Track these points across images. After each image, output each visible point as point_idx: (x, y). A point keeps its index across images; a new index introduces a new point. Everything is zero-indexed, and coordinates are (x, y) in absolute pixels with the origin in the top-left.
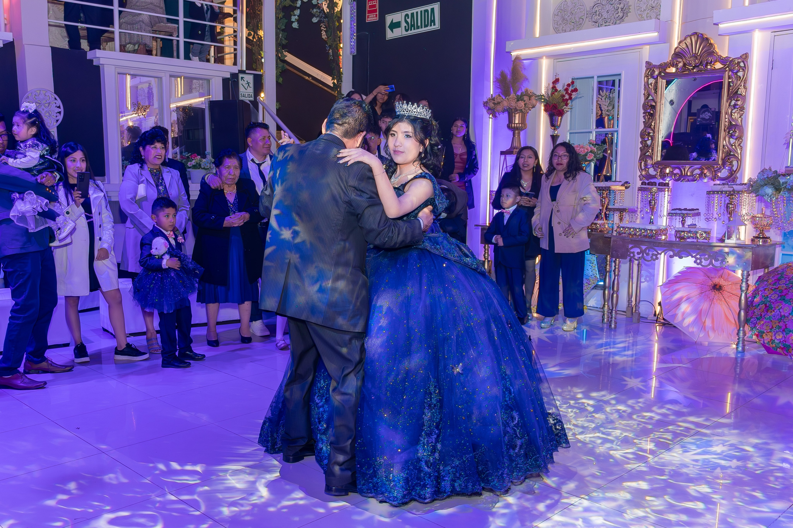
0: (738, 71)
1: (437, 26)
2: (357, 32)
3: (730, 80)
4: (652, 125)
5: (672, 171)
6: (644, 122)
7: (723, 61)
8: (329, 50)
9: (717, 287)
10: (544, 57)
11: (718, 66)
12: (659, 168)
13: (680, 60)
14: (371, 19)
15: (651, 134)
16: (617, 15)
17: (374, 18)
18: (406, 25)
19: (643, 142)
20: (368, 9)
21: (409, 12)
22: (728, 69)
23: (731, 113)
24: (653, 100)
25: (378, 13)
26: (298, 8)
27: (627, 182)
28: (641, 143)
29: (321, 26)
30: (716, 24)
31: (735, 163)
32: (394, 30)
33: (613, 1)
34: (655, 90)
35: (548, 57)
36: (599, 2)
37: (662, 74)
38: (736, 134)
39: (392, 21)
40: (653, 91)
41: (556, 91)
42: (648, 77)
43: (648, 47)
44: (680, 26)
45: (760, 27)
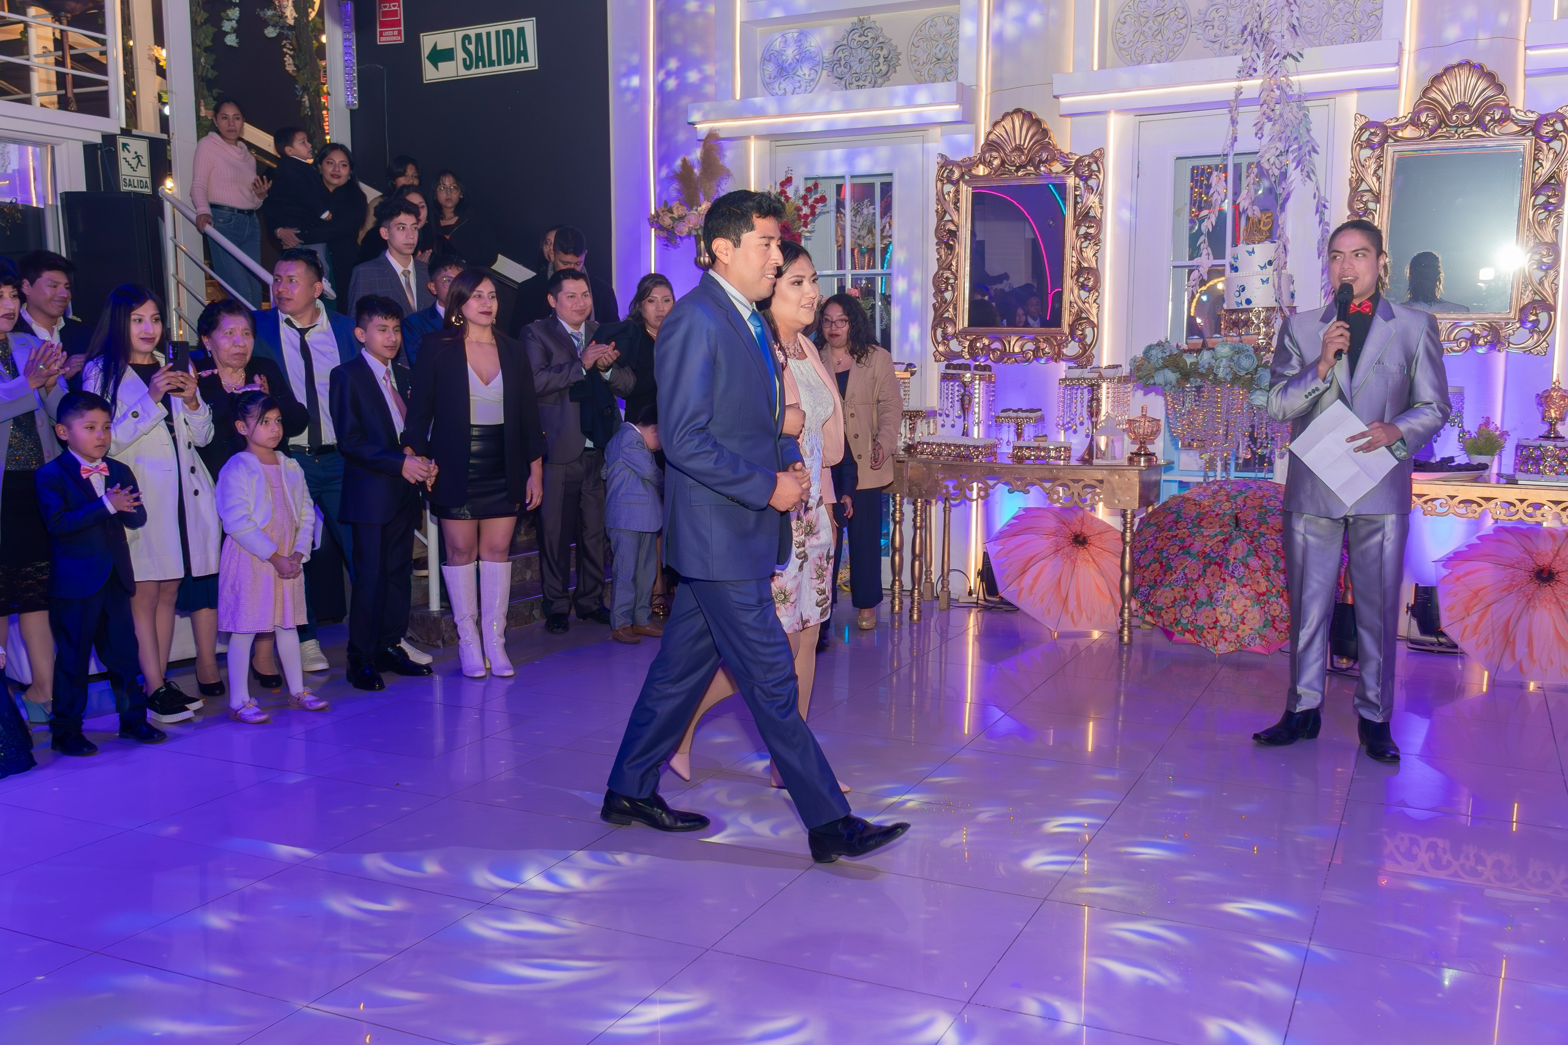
0: (1089, 177)
1: (532, 63)
2: (358, 65)
3: (1077, 193)
4: (951, 265)
5: (989, 345)
6: (938, 260)
7: (1065, 159)
8: (302, 97)
9: (1081, 539)
10: (752, 137)
11: (1057, 167)
12: (968, 340)
13: (995, 154)
14: (389, 38)
15: (952, 281)
16: (878, 69)
17: (394, 38)
18: (466, 56)
19: (939, 292)
20: (380, 18)
21: (472, 32)
23: (1081, 248)
24: (952, 221)
25: (402, 28)
26: (235, 6)
27: (910, 365)
28: (935, 295)
29: (284, 46)
30: (1057, 97)
31: (1089, 331)
32: (440, 65)
33: (870, 42)
34: (955, 204)
35: (759, 137)
36: (845, 42)
37: (967, 177)
38: (1090, 284)
39: (435, 45)
40: (952, 206)
41: (787, 198)
42: (942, 181)
43: (938, 129)
44: (989, 98)
45: (1123, 107)
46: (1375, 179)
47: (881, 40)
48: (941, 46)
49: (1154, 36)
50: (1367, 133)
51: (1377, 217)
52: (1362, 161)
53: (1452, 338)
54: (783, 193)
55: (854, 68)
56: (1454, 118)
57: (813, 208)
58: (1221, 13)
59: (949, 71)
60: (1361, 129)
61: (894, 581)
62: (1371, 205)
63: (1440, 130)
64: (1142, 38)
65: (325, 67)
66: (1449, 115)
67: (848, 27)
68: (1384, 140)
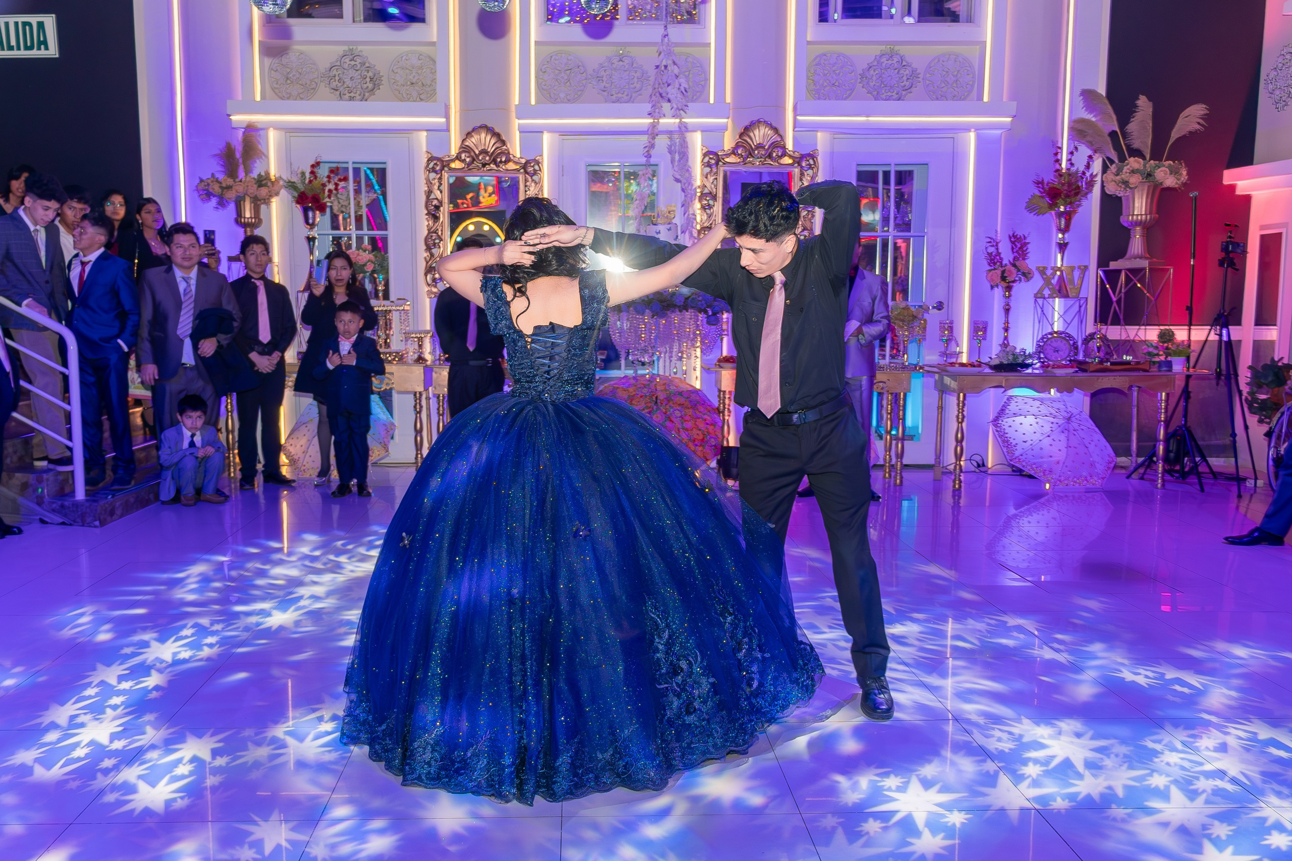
0: (533, 174)
3: (527, 184)
4: (437, 229)
6: (426, 226)
7: (517, 161)
10: (271, 128)
11: (512, 166)
13: (467, 155)
15: (437, 241)
16: (365, 86)
19: (429, 248)
22: (522, 171)
24: (436, 199)
28: (426, 251)
30: (509, 120)
33: (359, 66)
34: (439, 187)
35: (275, 128)
36: (338, 64)
37: (446, 169)
40: (436, 187)
41: (316, 177)
42: (429, 171)
43: (425, 134)
44: (458, 114)
45: (552, 130)
46: (713, 186)
47: (367, 65)
48: (414, 74)
49: (565, 83)
50: (708, 158)
51: (715, 209)
52: (704, 174)
54: (312, 172)
55: (347, 83)
56: (756, 152)
57: (336, 185)
58: (608, 73)
60: (705, 155)
61: (417, 454)
62: (711, 202)
63: (749, 159)
64: (559, 83)
66: (753, 151)
67: (341, 53)
68: (717, 164)
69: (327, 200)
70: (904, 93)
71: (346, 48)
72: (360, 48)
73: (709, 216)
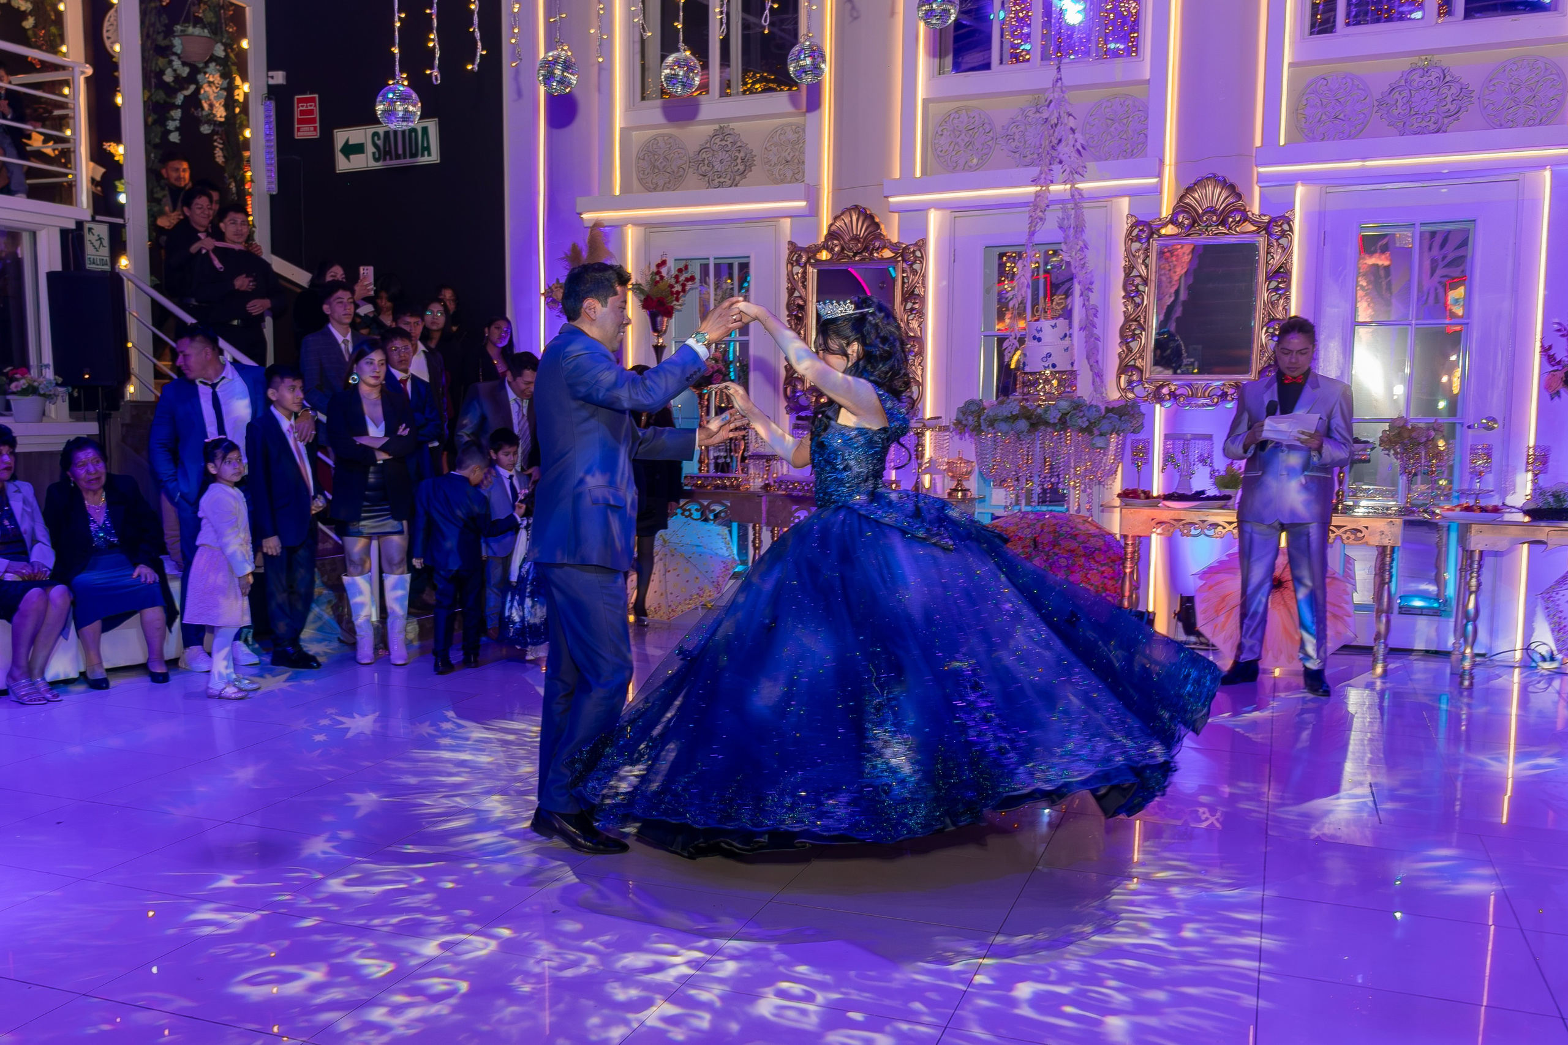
0: (914, 262)
1: (433, 157)
2: (278, 156)
3: (905, 275)
7: (894, 247)
10: (630, 225)
11: (887, 254)
13: (836, 242)
14: (305, 134)
16: (736, 169)
17: (310, 133)
18: (374, 150)
20: (297, 116)
21: (382, 129)
22: (900, 259)
24: (801, 297)
25: (318, 125)
26: (177, 107)
30: (887, 197)
32: (352, 157)
33: (730, 146)
34: (803, 283)
35: (636, 225)
36: (708, 145)
37: (812, 261)
38: (916, 350)
39: (347, 141)
40: (800, 285)
41: (662, 278)
42: (792, 264)
43: (788, 220)
44: (831, 194)
45: (939, 206)
46: (1143, 267)
47: (739, 144)
48: (790, 150)
49: (966, 146)
50: (1137, 230)
51: (1145, 298)
52: (1133, 251)
53: (1207, 394)
54: (658, 273)
55: (717, 167)
56: (1205, 218)
57: (683, 286)
58: (1020, 129)
59: (797, 171)
60: (1132, 226)
62: (1141, 288)
63: (1193, 229)
64: (957, 147)
65: (249, 157)
66: (1200, 216)
67: (711, 133)
68: (1150, 236)
69: (675, 303)
70: (1446, 121)
71: (716, 127)
72: (732, 125)
73: (1137, 305)
